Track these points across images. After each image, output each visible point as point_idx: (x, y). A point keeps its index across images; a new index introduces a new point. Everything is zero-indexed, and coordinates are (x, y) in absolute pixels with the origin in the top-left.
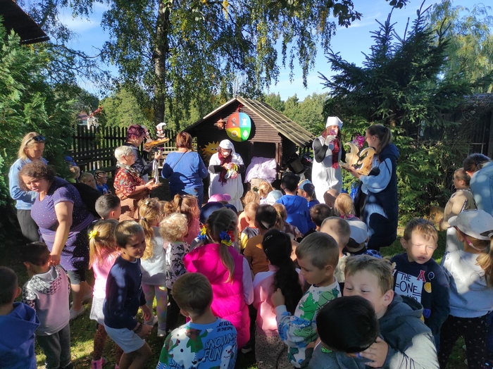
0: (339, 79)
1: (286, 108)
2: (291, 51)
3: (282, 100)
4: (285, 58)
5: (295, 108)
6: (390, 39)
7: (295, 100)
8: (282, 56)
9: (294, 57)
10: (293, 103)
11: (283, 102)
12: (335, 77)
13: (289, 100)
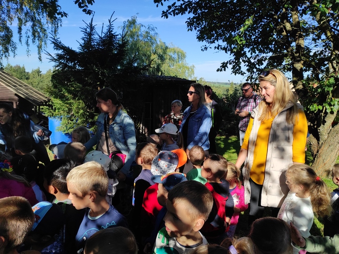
0: (60, 57)
1: (31, 77)
2: (26, 33)
3: (26, 71)
4: (21, 37)
5: (39, 78)
6: (93, 34)
7: (39, 72)
8: (18, 35)
9: (29, 37)
10: (37, 74)
11: (28, 73)
12: (58, 55)
13: (33, 72)
